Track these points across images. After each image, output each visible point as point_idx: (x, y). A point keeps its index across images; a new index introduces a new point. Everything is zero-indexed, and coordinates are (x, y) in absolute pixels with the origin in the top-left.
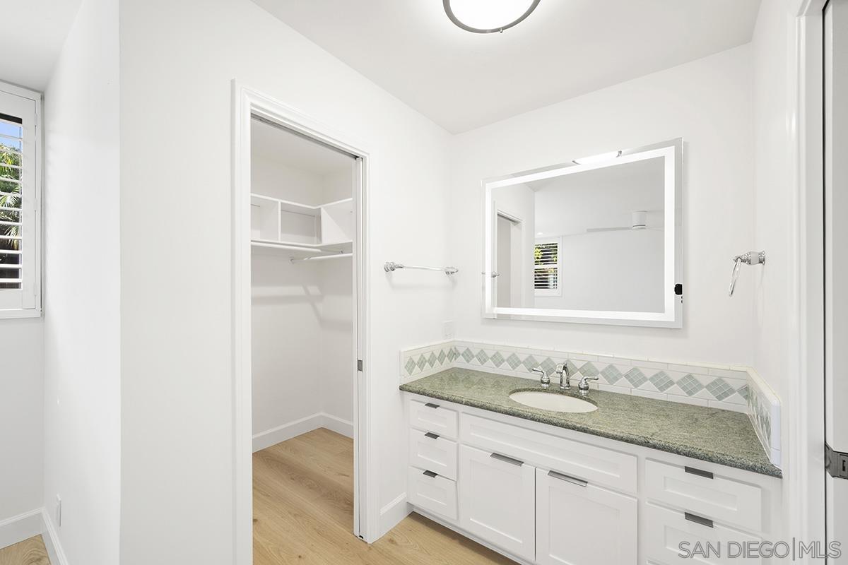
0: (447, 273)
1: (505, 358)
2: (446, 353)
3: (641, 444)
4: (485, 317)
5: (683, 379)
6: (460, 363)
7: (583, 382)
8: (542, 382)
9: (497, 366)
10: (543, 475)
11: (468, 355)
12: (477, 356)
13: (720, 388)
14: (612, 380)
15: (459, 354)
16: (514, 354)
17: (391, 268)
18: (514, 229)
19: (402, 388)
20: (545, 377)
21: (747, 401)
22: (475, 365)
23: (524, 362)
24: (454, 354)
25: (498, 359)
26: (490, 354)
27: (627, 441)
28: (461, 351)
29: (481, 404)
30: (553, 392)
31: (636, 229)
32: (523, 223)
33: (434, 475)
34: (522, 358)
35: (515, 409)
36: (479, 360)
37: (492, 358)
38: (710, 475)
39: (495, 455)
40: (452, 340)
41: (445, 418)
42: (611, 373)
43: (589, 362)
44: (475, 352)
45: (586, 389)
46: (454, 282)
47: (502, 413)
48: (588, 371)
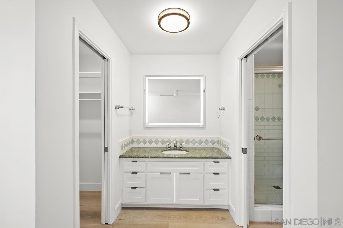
0: (130, 109)
1: (154, 141)
2: (130, 142)
3: (204, 158)
4: (145, 126)
5: (205, 141)
6: (135, 145)
7: (181, 145)
8: (168, 147)
9: (150, 144)
11: (138, 142)
12: (142, 142)
13: (213, 142)
14: (188, 144)
15: (134, 142)
16: (157, 139)
19: (120, 157)
20: (169, 145)
21: (218, 145)
22: (141, 145)
23: (161, 141)
24: (132, 142)
25: (151, 142)
26: (147, 140)
27: (201, 158)
28: (135, 140)
29: (156, 157)
30: (172, 150)
31: (175, 96)
33: (135, 188)
34: (160, 140)
35: (169, 156)
36: (143, 143)
37: (148, 142)
38: (218, 162)
39: (161, 173)
40: (131, 136)
41: (140, 165)
42: (188, 142)
43: (181, 139)
44: (141, 140)
45: (182, 147)
47: (165, 158)
48: (181, 142)
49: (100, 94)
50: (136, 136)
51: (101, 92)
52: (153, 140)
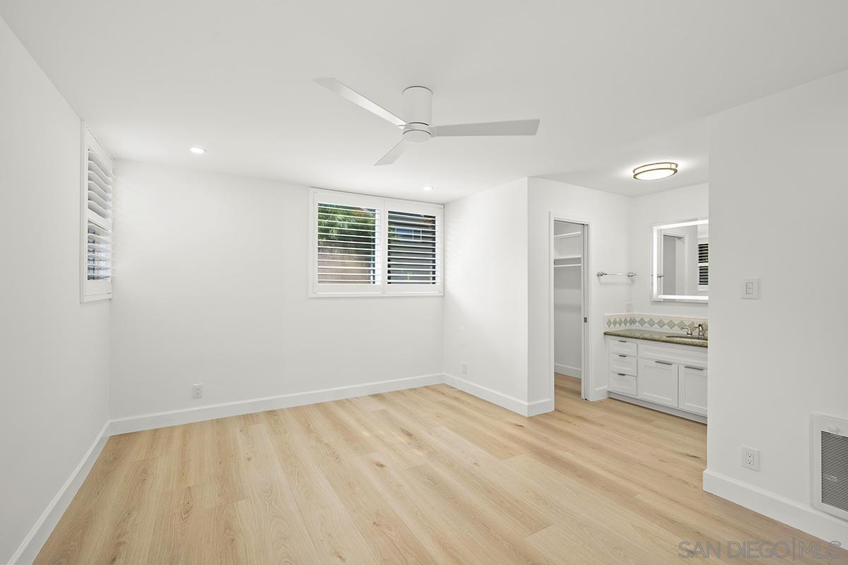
0: (629, 276)
2: (628, 320)
4: (652, 300)
6: (637, 326)
8: (689, 334)
9: (661, 327)
10: (682, 368)
11: (642, 322)
12: (648, 322)
15: (636, 321)
16: (671, 321)
17: (600, 275)
18: (678, 242)
19: (605, 334)
20: (690, 331)
23: (678, 325)
24: (633, 321)
25: (661, 324)
26: (656, 321)
28: (638, 319)
29: (650, 338)
30: (694, 338)
32: (686, 239)
33: (624, 375)
34: (677, 323)
36: (650, 325)
37: (657, 324)
39: (657, 362)
40: (632, 313)
41: (630, 347)
44: (646, 320)
46: (633, 281)
47: (662, 341)
49: (580, 258)
50: (637, 313)
51: (580, 256)
52: (666, 322)
